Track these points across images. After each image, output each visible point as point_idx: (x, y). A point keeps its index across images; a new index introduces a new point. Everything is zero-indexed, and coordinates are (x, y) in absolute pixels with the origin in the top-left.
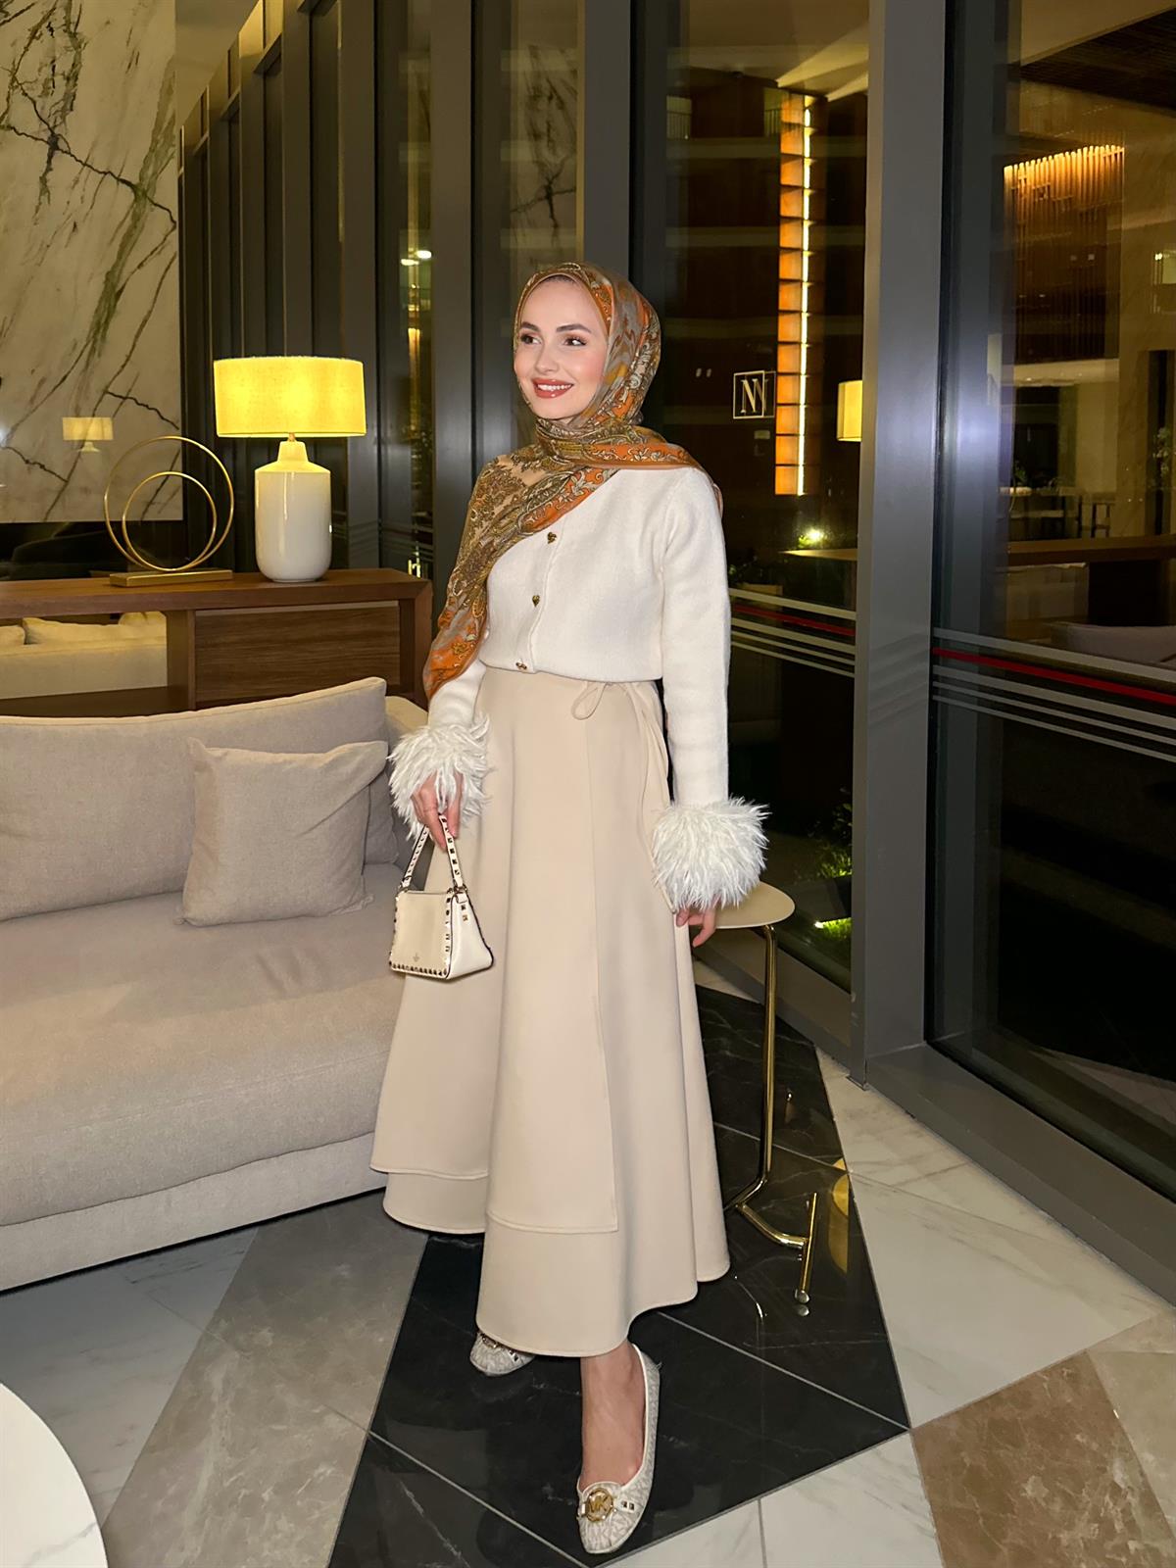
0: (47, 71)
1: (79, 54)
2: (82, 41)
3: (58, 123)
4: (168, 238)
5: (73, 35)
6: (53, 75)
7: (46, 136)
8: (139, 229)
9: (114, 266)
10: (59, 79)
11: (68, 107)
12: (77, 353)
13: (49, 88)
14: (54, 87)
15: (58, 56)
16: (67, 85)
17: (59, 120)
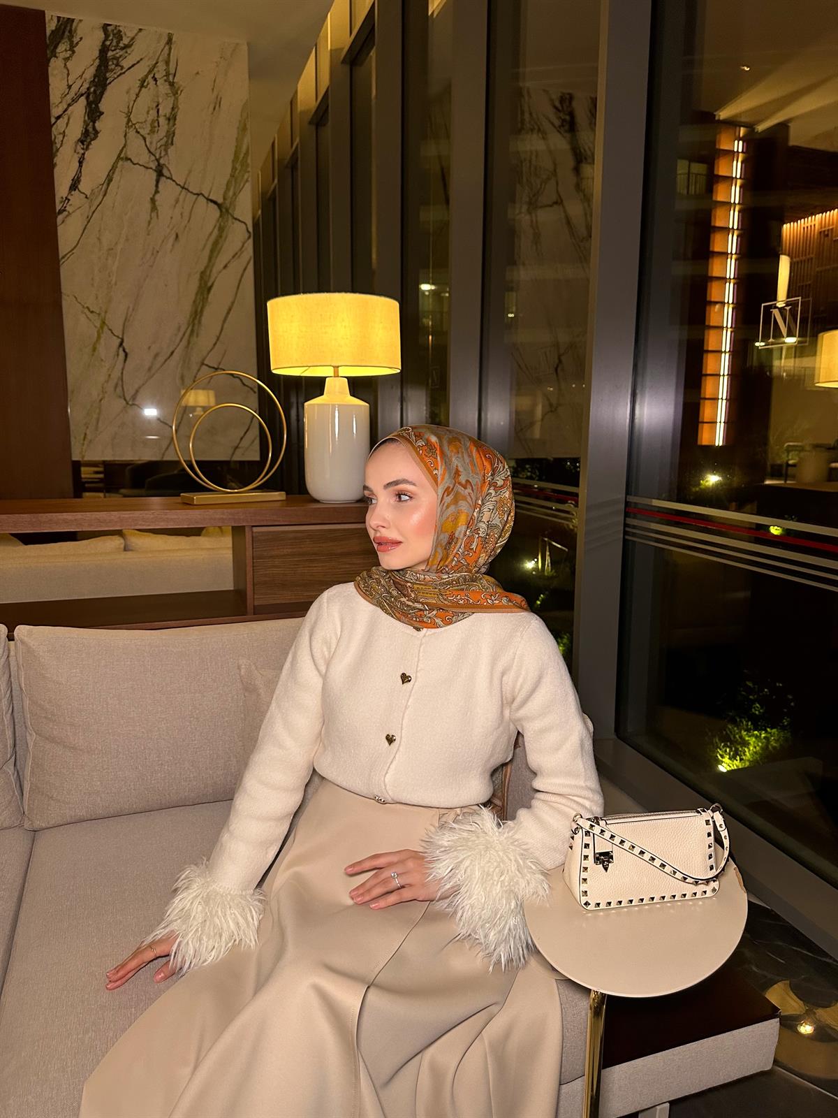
0: (153, 113)
1: (176, 99)
2: (179, 88)
3: (162, 155)
4: (246, 245)
5: (172, 84)
6: (158, 116)
7: (153, 165)
8: (223, 238)
9: (206, 267)
10: (162, 120)
11: (170, 142)
12: (181, 334)
13: (155, 127)
14: (159, 126)
15: (161, 101)
16: (168, 124)
17: (163, 153)
